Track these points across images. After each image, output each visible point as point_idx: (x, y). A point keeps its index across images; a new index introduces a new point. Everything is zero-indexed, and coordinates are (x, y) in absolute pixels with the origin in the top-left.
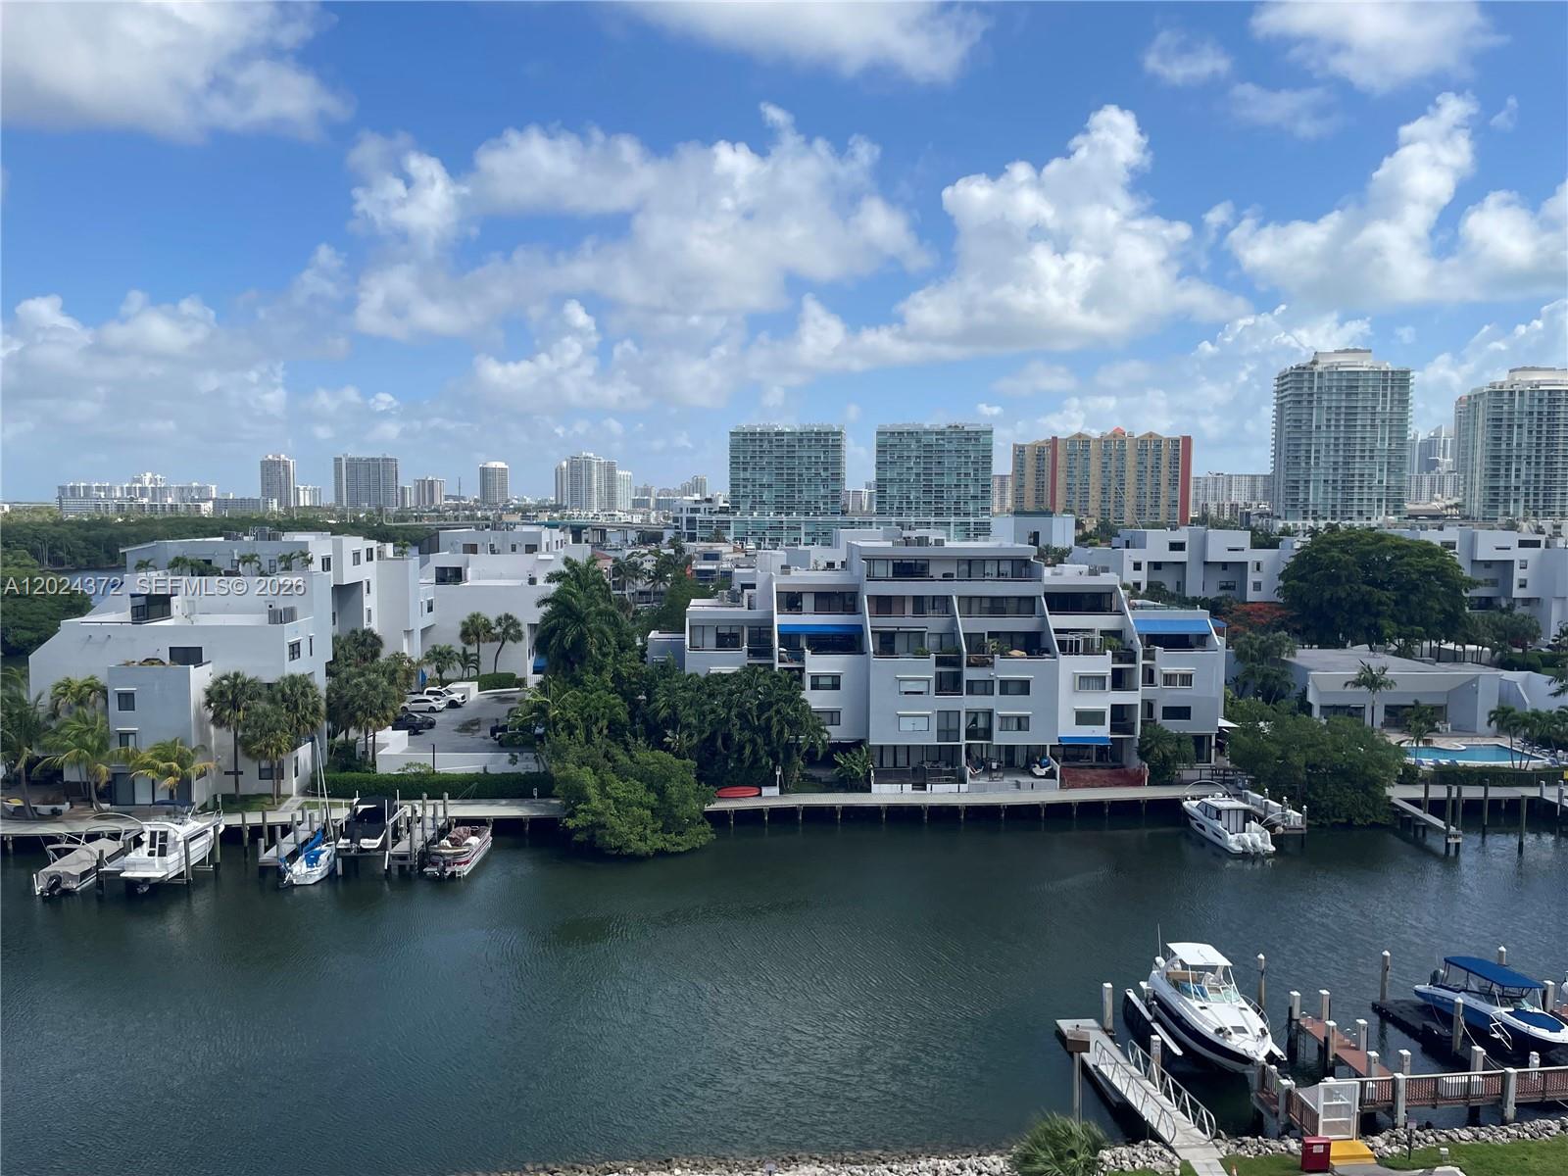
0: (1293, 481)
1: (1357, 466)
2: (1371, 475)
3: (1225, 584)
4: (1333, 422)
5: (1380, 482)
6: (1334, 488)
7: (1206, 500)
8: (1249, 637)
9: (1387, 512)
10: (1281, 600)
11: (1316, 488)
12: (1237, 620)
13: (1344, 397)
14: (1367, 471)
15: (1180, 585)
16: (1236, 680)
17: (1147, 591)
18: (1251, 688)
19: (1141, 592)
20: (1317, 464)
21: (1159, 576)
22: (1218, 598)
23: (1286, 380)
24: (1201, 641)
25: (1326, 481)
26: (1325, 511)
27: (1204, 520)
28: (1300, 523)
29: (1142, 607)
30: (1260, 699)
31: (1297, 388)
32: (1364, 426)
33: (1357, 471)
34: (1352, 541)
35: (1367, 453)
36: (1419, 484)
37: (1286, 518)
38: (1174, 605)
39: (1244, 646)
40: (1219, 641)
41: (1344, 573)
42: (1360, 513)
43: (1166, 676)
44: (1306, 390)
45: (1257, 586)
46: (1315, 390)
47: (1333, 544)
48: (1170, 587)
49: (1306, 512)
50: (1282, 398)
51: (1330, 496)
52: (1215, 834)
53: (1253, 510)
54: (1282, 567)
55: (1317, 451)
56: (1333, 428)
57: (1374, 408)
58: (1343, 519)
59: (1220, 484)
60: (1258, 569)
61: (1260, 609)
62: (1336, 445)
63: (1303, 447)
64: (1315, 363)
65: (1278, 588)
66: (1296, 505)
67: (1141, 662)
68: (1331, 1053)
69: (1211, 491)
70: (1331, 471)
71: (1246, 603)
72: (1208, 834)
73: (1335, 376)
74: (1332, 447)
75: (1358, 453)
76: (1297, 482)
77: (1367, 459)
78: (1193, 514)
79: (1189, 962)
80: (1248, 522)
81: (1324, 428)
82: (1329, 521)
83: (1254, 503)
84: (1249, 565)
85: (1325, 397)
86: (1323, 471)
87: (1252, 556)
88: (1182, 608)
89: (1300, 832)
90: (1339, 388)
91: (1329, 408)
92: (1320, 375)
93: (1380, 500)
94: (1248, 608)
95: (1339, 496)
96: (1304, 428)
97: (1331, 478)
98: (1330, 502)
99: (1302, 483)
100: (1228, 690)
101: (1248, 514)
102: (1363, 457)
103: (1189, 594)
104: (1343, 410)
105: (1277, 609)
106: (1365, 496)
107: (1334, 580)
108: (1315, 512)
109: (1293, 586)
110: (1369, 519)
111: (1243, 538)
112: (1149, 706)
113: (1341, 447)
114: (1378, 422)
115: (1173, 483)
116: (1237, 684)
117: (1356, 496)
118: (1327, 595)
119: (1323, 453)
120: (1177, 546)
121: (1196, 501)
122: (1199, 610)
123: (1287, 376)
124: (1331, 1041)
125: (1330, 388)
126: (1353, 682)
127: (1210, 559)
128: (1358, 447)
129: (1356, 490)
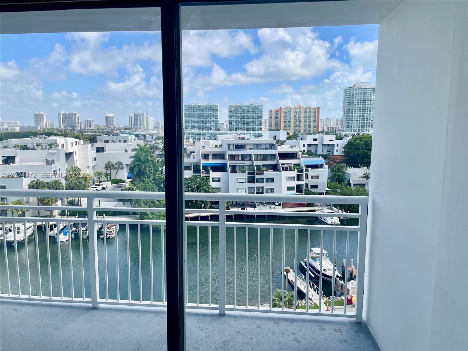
0: (348, 120)
1: (366, 116)
2: (369, 119)
3: (328, 150)
4: (359, 103)
6: (359, 122)
7: (324, 126)
8: (334, 165)
10: (343, 155)
11: (354, 122)
12: (331, 161)
13: (362, 96)
14: (368, 118)
15: (316, 151)
16: (331, 177)
17: (306, 153)
18: (335, 179)
19: (305, 153)
20: (355, 115)
21: (310, 148)
22: (326, 154)
23: (346, 91)
24: (321, 166)
26: (357, 129)
27: (323, 132)
28: (350, 133)
29: (305, 157)
30: (337, 182)
31: (349, 93)
32: (368, 104)
33: (366, 118)
34: (363, 138)
35: (369, 112)
37: (346, 132)
38: (314, 156)
39: (333, 168)
40: (326, 167)
41: (361, 147)
42: (366, 130)
43: (312, 176)
44: (352, 94)
45: (337, 151)
46: (354, 94)
47: (358, 139)
48: (313, 151)
49: (351, 129)
50: (345, 96)
51: (358, 125)
52: (324, 219)
53: (337, 129)
54: (344, 145)
55: (355, 112)
56: (359, 105)
57: (371, 99)
58: (362, 131)
59: (328, 121)
60: (337, 146)
61: (338, 157)
62: (360, 110)
63: (351, 111)
64: (354, 86)
65: (343, 151)
66: (348, 128)
67: (305, 172)
68: (353, 275)
69: (325, 124)
70: (359, 117)
71: (334, 156)
72: (322, 219)
73: (360, 90)
74: (359, 110)
75: (366, 112)
76: (349, 120)
77: (369, 114)
78: (320, 130)
79: (316, 253)
80: (335, 132)
81: (357, 105)
82: (358, 132)
83: (337, 127)
84: (335, 145)
85: (357, 96)
86: (356, 117)
87: (335, 142)
88: (316, 157)
89: (347, 218)
90: (361, 93)
91: (358, 99)
92: (356, 89)
94: (334, 157)
95: (361, 125)
96: (351, 105)
97: (358, 119)
98: (358, 126)
99: (350, 121)
100: (329, 180)
101: (335, 130)
102: (367, 113)
103: (318, 153)
104: (362, 100)
105: (343, 157)
106: (368, 125)
107: (358, 149)
108: (354, 129)
109: (347, 151)
110: (369, 131)
111: (333, 137)
112: (307, 185)
113: (361, 110)
114: (372, 103)
115: (314, 121)
116: (331, 179)
117: (365, 125)
118: (356, 153)
119: (356, 112)
120: (315, 140)
121: (321, 126)
122: (321, 158)
123: (347, 90)
124: (353, 271)
125: (359, 93)
126: (362, 177)
127: (324, 143)
128: (366, 110)
129: (365, 123)
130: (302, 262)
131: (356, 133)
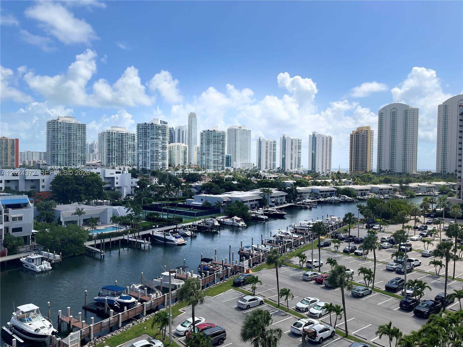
0: (53, 154)
1: (72, 150)
2: (76, 153)
3: (32, 187)
4: (65, 137)
5: (79, 155)
6: (66, 157)
7: (24, 159)
8: (41, 203)
9: (81, 164)
10: (51, 191)
11: (60, 157)
12: (37, 198)
13: (67, 130)
15: (17, 187)
16: (37, 217)
17: (4, 190)
18: (42, 219)
19: (2, 190)
20: (60, 149)
21: (8, 185)
22: (30, 191)
23: (50, 124)
24: (25, 205)
25: (63, 155)
26: (63, 163)
27: (24, 166)
28: (56, 167)
29: (3, 195)
30: (45, 222)
31: (53, 126)
32: (74, 139)
33: (72, 152)
35: (75, 147)
36: (90, 156)
37: (51, 166)
38: (15, 194)
39: (40, 206)
40: (31, 205)
41: (70, 182)
42: (74, 164)
43: (13, 218)
44: (56, 127)
45: (43, 187)
46: (59, 127)
48: (13, 188)
49: (57, 164)
50: (49, 129)
51: (65, 159)
52: (32, 267)
53: (41, 163)
54: (51, 181)
55: (60, 146)
56: (65, 139)
57: (76, 134)
58: (69, 166)
59: (29, 155)
60: (43, 181)
61: (44, 194)
63: (56, 144)
64: (58, 119)
65: (50, 187)
66: (54, 162)
67: (3, 214)
68: (71, 325)
69: (26, 157)
70: (65, 152)
71: (39, 192)
72: (30, 268)
73: (65, 124)
74: (65, 145)
75: (72, 147)
76: (54, 154)
77: (75, 149)
78: (20, 164)
79: (24, 311)
80: (39, 166)
81: (62, 139)
82: (65, 166)
83: (41, 161)
84: (40, 180)
85: (62, 130)
86: (62, 152)
87: (41, 177)
88: (18, 195)
89: (59, 261)
90: (66, 127)
91: (63, 133)
92: (60, 123)
93: (79, 161)
94: (40, 194)
95: (67, 159)
96: (56, 138)
97: (65, 154)
98: (65, 161)
99: (56, 155)
100: (35, 220)
101: (39, 164)
102: (74, 148)
103: (20, 190)
104: (67, 134)
105: (50, 193)
106: (75, 159)
107: (67, 184)
108: (60, 164)
109: (55, 186)
110: (76, 166)
112: (7, 229)
113: (67, 145)
114: (78, 138)
115: (13, 154)
116: (38, 218)
117: (72, 159)
118: (65, 188)
119: (62, 146)
121: (21, 160)
122: (24, 195)
123: (50, 122)
124: (71, 321)
125: (63, 127)
126: (74, 214)
127: (27, 178)
128: (72, 145)
129: (72, 157)
130: (4, 328)
131: (62, 167)
